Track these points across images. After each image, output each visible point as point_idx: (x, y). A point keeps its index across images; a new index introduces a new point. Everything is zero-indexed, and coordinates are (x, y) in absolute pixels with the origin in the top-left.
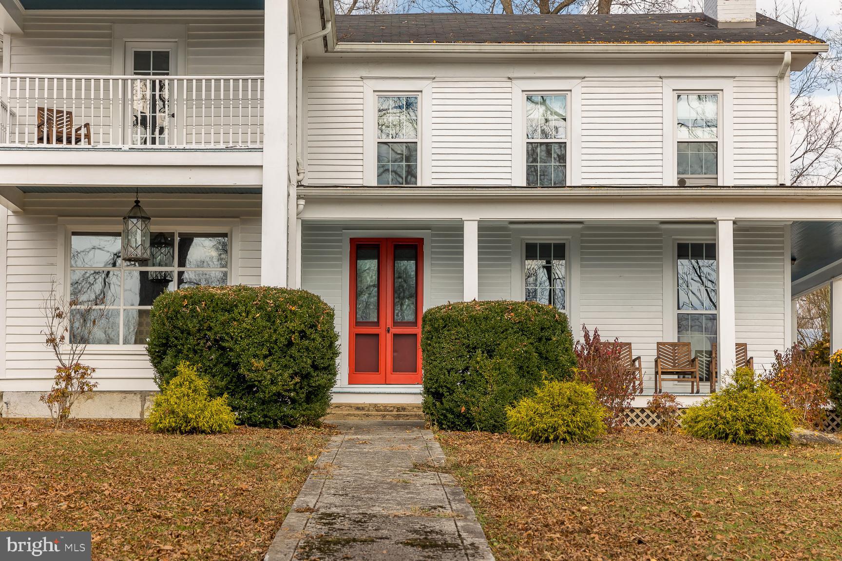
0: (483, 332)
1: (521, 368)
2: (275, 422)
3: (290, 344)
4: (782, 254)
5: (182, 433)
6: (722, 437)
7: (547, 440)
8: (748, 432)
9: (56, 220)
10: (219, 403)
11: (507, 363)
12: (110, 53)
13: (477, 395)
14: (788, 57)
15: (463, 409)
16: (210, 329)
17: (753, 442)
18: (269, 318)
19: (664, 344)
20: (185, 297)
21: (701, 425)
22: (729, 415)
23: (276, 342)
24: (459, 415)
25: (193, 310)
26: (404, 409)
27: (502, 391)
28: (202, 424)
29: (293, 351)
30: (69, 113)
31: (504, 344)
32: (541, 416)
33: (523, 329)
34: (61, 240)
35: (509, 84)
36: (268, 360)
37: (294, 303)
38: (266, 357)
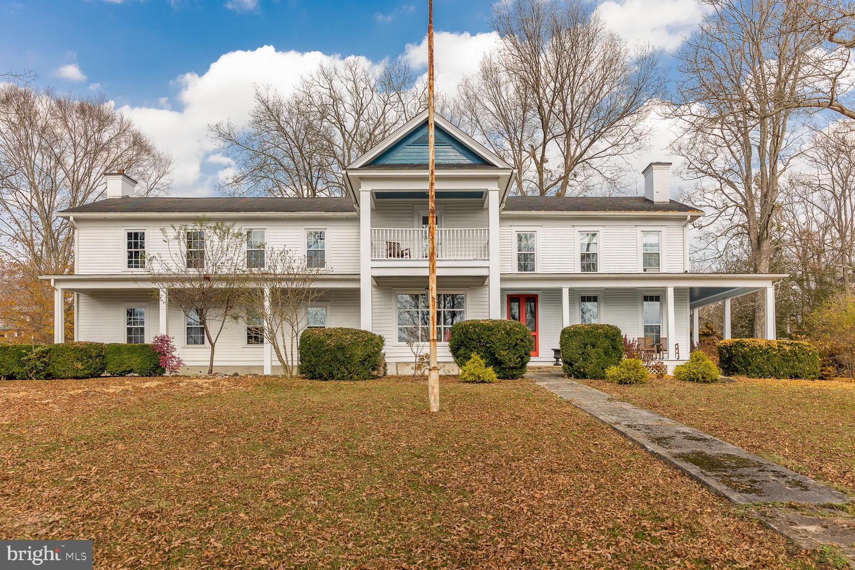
0: (591, 338)
1: (605, 352)
2: (508, 376)
3: (517, 344)
4: (686, 300)
5: (476, 383)
6: (692, 380)
7: (626, 383)
8: (702, 378)
9: (391, 289)
10: (490, 369)
11: (600, 350)
12: (413, 217)
13: (588, 364)
14: (689, 218)
15: (582, 370)
16: (482, 338)
17: (704, 382)
18: (508, 334)
19: (640, 338)
20: (470, 324)
21: (682, 375)
22: (695, 371)
23: (511, 344)
24: (580, 372)
25: (475, 330)
26: (541, 368)
27: (599, 362)
28: (486, 379)
29: (518, 347)
30: (398, 244)
31: (599, 343)
32: (623, 373)
33: (606, 336)
34: (394, 298)
35: (573, 228)
36: (507, 351)
37: (517, 327)
38: (506, 350)
